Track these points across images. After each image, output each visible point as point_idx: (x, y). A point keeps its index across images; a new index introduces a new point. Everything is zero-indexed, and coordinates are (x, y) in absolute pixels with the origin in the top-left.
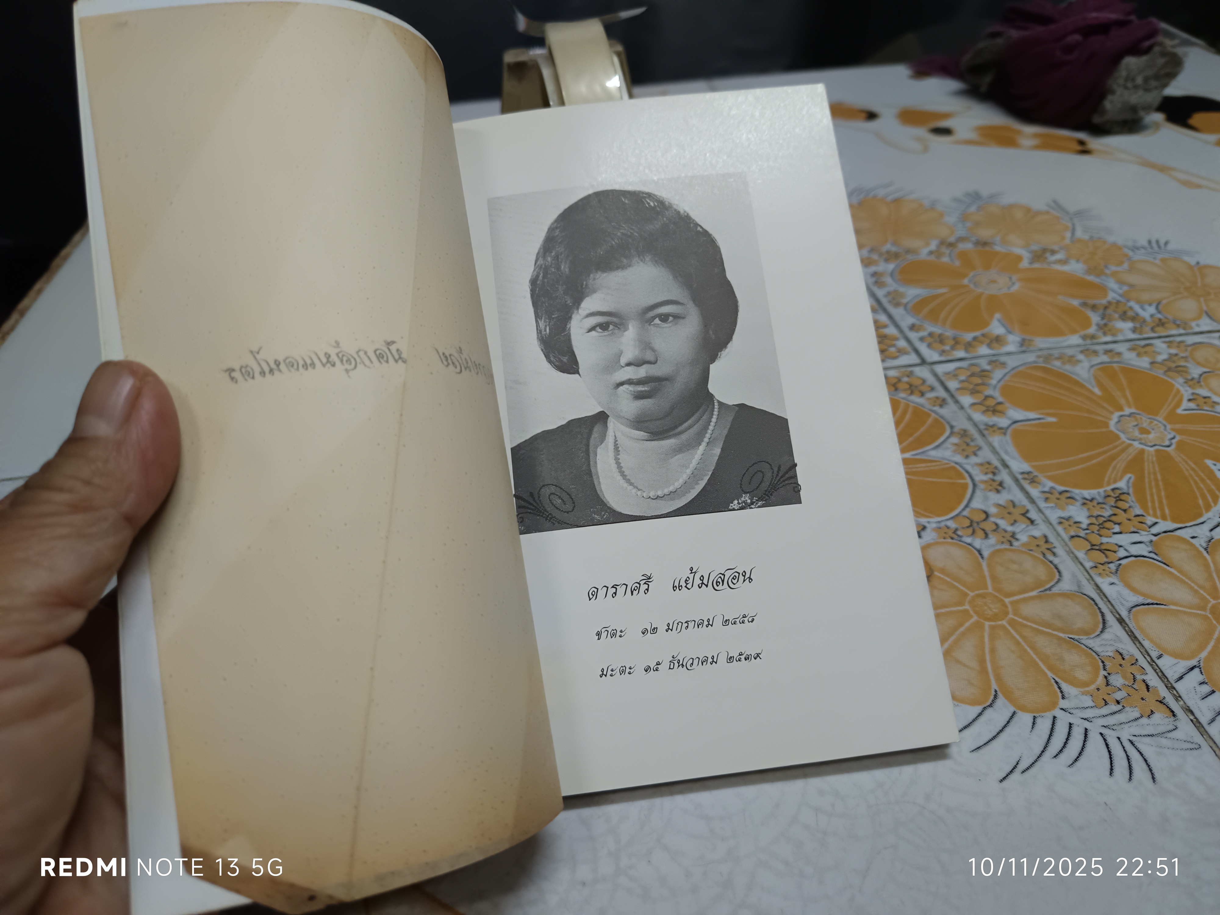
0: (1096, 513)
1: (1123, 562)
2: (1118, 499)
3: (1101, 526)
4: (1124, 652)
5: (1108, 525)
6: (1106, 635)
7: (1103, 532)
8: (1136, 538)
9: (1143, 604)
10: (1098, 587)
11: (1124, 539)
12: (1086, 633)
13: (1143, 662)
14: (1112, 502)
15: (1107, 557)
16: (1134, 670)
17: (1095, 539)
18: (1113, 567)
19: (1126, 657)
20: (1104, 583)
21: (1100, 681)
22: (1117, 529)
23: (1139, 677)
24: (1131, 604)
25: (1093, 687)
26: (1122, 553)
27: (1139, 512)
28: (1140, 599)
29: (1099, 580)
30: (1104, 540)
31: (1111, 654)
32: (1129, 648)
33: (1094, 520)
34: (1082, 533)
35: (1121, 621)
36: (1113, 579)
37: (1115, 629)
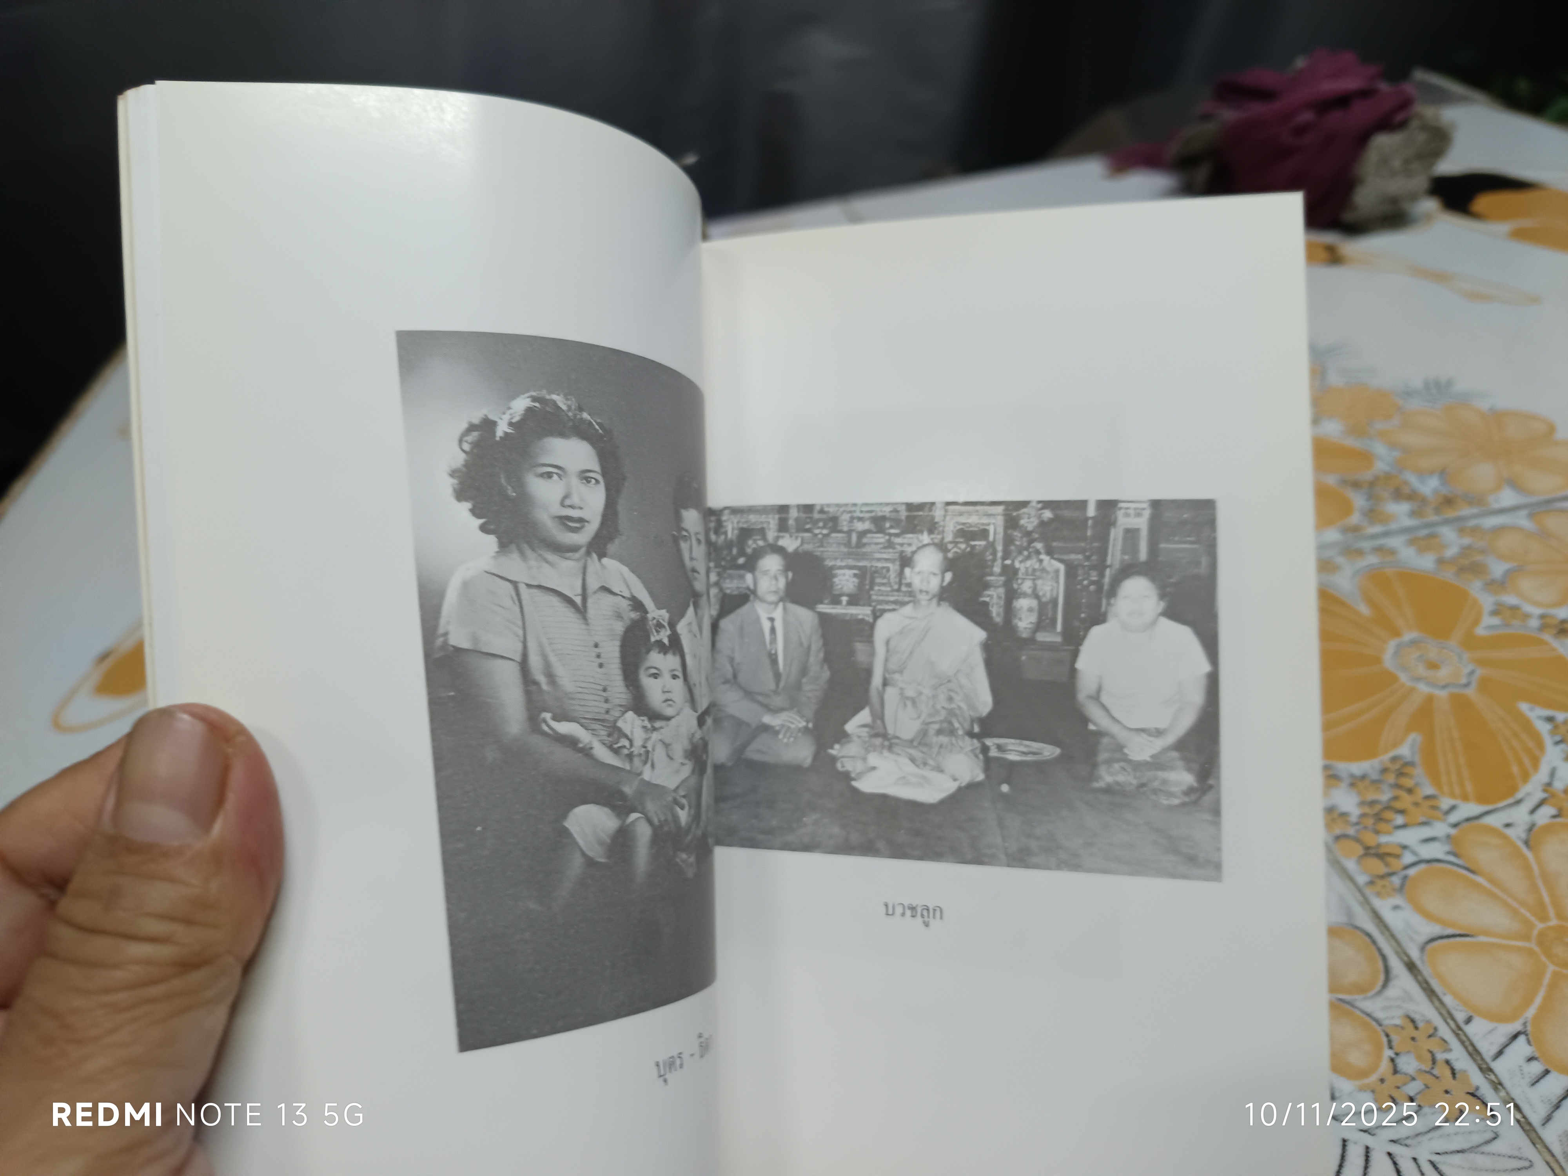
0: (1371, 796)
1: (1412, 872)
2: (1400, 774)
3: (1379, 818)
4: (1416, 1017)
5: (1388, 815)
6: (1392, 992)
7: (1382, 826)
8: (1426, 832)
9: (1442, 937)
10: (1376, 916)
11: (1410, 837)
12: (1362, 990)
13: (1445, 1032)
14: (1391, 778)
15: (1387, 865)
16: (1432, 1044)
17: (1371, 839)
18: (1396, 880)
19: (1421, 1025)
20: (1383, 906)
21: (1384, 1067)
22: (1400, 820)
23: (1441, 1056)
24: (1423, 939)
25: (1374, 1078)
26: (1408, 858)
27: (1429, 790)
28: (1436, 929)
29: (1377, 903)
30: (1383, 839)
31: (1398, 1021)
32: (1424, 1009)
33: (1367, 810)
34: (1351, 831)
35: (1411, 967)
36: (1398, 900)
37: (1403, 980)
